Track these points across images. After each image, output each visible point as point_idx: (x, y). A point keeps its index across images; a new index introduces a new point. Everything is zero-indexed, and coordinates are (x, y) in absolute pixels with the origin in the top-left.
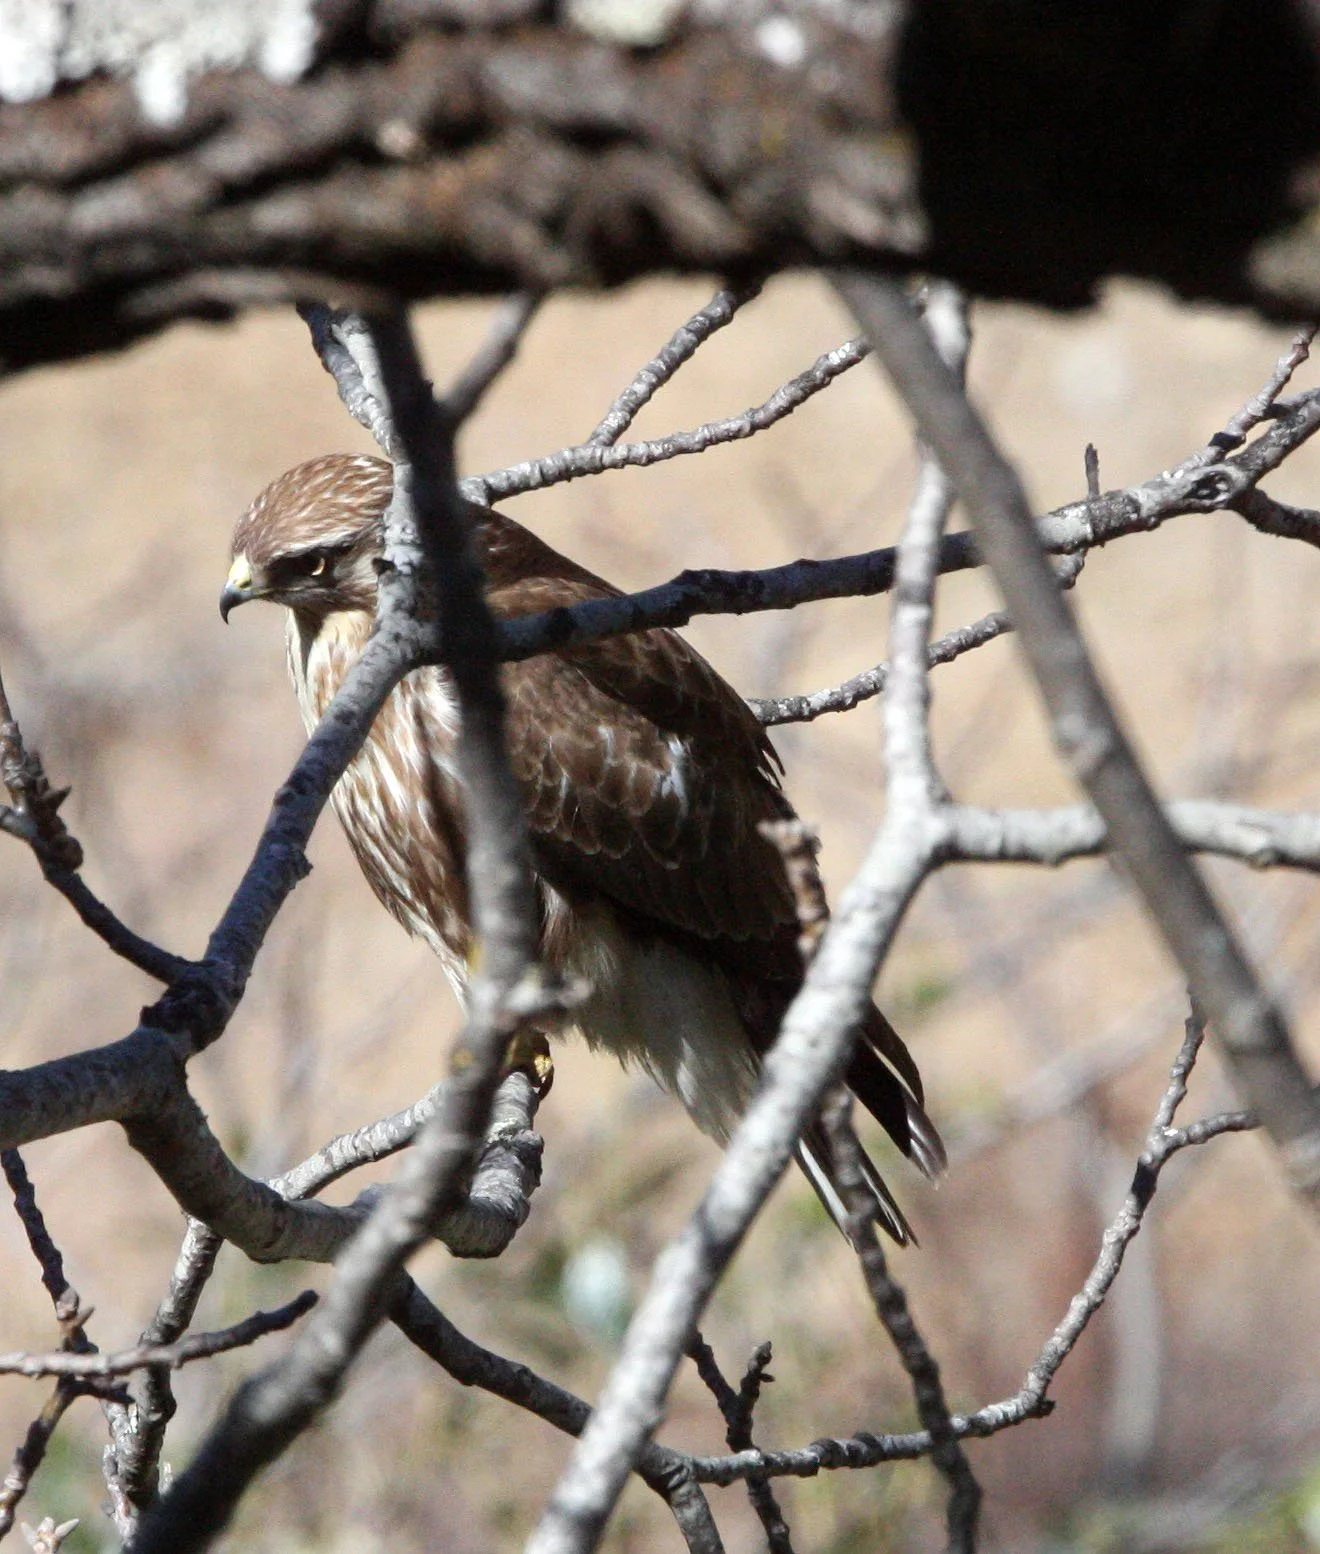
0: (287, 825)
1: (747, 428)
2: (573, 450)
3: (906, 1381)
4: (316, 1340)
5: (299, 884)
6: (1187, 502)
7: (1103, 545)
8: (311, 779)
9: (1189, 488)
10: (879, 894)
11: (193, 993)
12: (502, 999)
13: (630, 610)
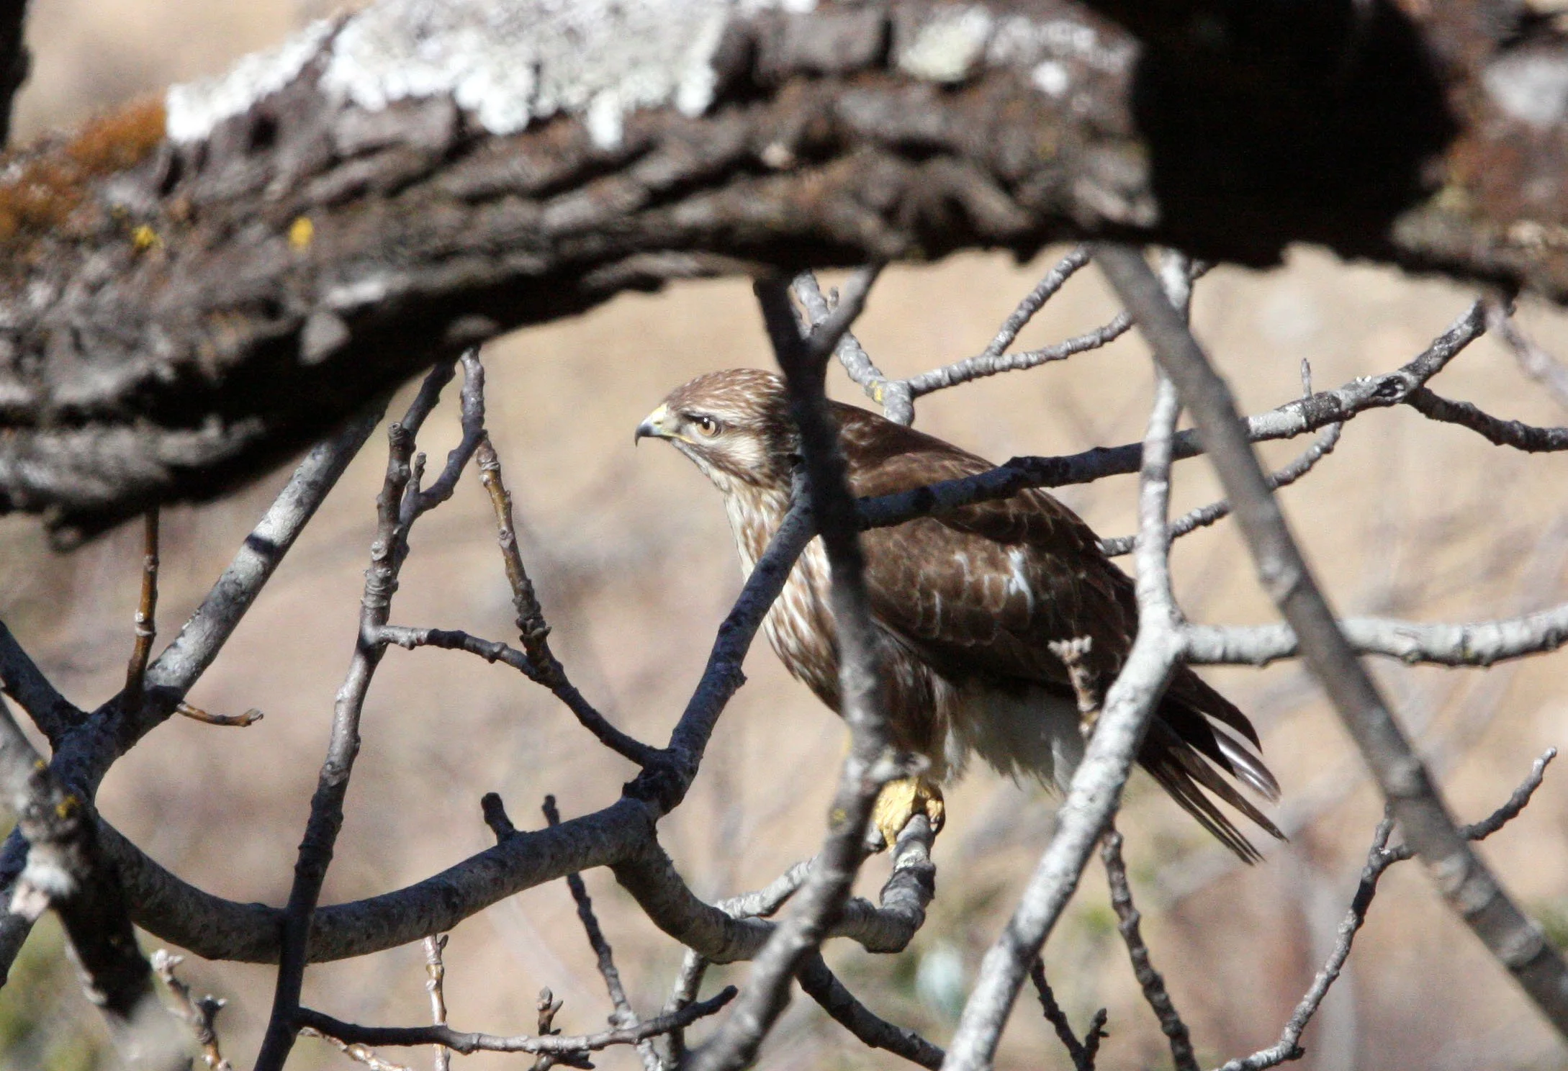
0: (727, 649)
1: (1098, 341)
2: (973, 359)
3: (1165, 1041)
4: (739, 1021)
5: (738, 691)
6: (1374, 399)
7: (1314, 431)
8: (745, 615)
9: (1376, 388)
10: (1136, 689)
11: (660, 772)
12: (866, 771)
13: (973, 486)
